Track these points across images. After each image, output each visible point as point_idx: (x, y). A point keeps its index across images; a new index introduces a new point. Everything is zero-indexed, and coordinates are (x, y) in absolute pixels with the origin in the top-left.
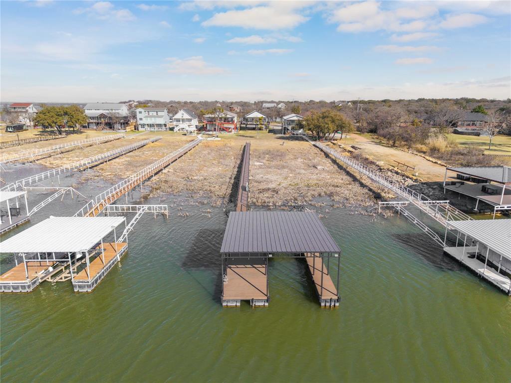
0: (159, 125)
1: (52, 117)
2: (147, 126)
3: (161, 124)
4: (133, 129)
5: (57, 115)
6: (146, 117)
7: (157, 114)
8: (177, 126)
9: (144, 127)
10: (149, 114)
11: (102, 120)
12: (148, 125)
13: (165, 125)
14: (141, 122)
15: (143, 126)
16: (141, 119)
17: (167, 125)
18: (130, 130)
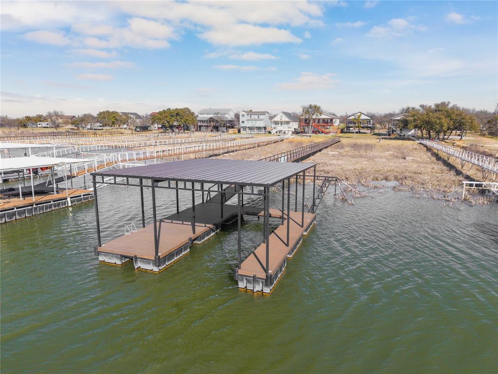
0: (259, 128)
1: (167, 117)
2: (248, 129)
3: (261, 127)
4: (237, 131)
5: (170, 116)
6: (248, 120)
7: (258, 118)
8: (275, 128)
9: (245, 130)
10: (251, 118)
11: (212, 123)
12: (249, 127)
13: (265, 128)
14: (243, 125)
15: (245, 128)
16: (243, 122)
17: (267, 128)
18: (232, 132)
